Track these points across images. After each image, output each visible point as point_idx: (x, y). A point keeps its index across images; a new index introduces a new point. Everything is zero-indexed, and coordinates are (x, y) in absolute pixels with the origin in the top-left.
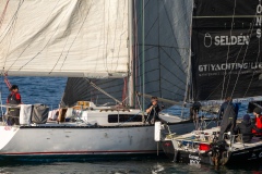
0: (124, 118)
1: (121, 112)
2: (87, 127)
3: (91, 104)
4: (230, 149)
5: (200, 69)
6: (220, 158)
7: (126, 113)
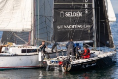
0: (29, 51)
1: (28, 48)
2: (12, 56)
3: (14, 44)
4: (72, 63)
5: (58, 27)
6: (67, 67)
7: (30, 48)
